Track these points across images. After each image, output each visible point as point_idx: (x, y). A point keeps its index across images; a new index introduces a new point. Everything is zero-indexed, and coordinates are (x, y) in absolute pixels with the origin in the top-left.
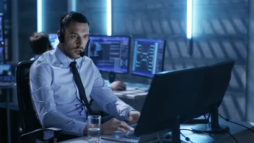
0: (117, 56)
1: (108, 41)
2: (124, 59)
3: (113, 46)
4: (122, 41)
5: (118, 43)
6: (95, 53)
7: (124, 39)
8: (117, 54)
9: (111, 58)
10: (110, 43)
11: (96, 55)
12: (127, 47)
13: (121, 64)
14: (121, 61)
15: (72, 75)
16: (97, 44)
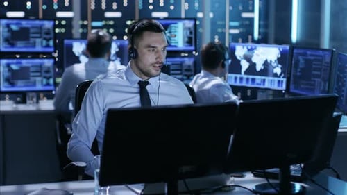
0: (318, 76)
1: (311, 55)
2: (325, 81)
3: (316, 63)
4: (325, 56)
5: (320, 58)
6: (299, 70)
7: (327, 53)
8: (319, 73)
9: (313, 79)
10: (312, 58)
11: (298, 74)
12: (329, 65)
13: (322, 88)
14: (322, 83)
15: (138, 97)
16: (300, 58)
